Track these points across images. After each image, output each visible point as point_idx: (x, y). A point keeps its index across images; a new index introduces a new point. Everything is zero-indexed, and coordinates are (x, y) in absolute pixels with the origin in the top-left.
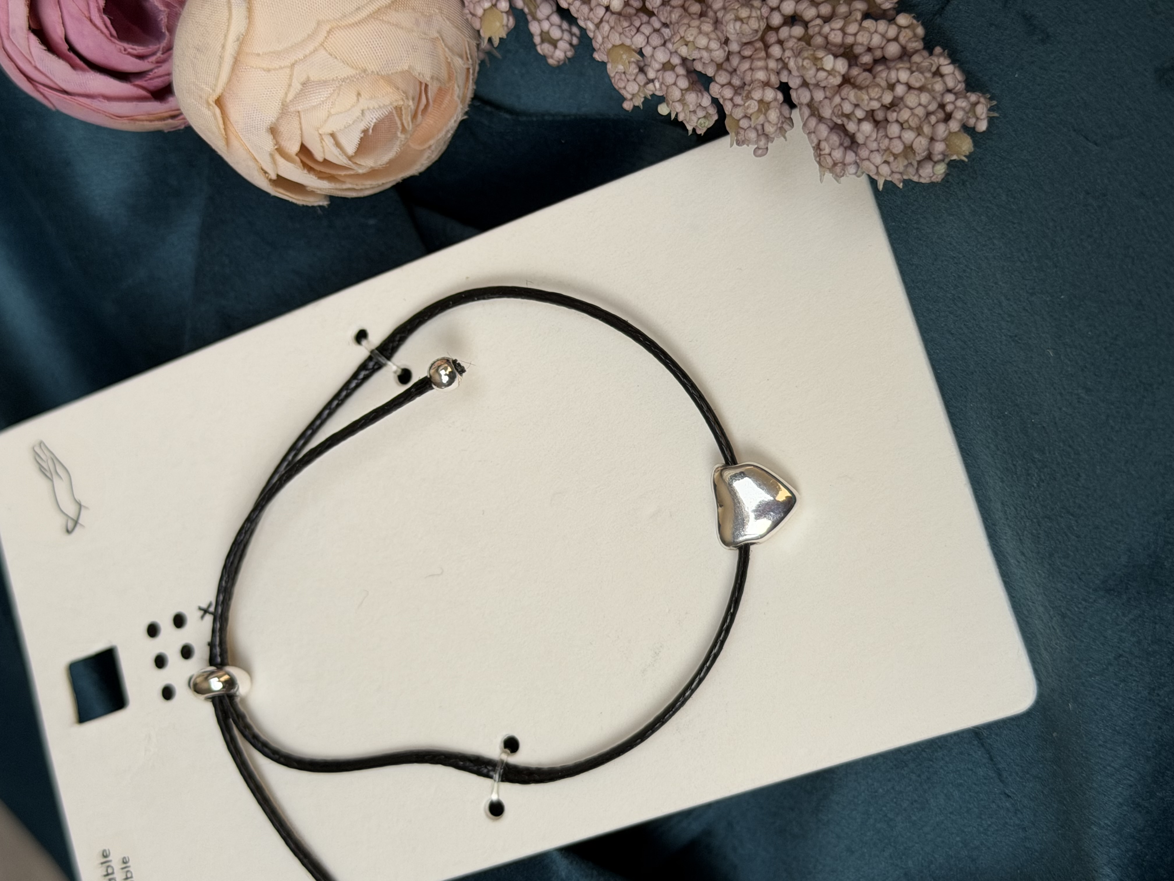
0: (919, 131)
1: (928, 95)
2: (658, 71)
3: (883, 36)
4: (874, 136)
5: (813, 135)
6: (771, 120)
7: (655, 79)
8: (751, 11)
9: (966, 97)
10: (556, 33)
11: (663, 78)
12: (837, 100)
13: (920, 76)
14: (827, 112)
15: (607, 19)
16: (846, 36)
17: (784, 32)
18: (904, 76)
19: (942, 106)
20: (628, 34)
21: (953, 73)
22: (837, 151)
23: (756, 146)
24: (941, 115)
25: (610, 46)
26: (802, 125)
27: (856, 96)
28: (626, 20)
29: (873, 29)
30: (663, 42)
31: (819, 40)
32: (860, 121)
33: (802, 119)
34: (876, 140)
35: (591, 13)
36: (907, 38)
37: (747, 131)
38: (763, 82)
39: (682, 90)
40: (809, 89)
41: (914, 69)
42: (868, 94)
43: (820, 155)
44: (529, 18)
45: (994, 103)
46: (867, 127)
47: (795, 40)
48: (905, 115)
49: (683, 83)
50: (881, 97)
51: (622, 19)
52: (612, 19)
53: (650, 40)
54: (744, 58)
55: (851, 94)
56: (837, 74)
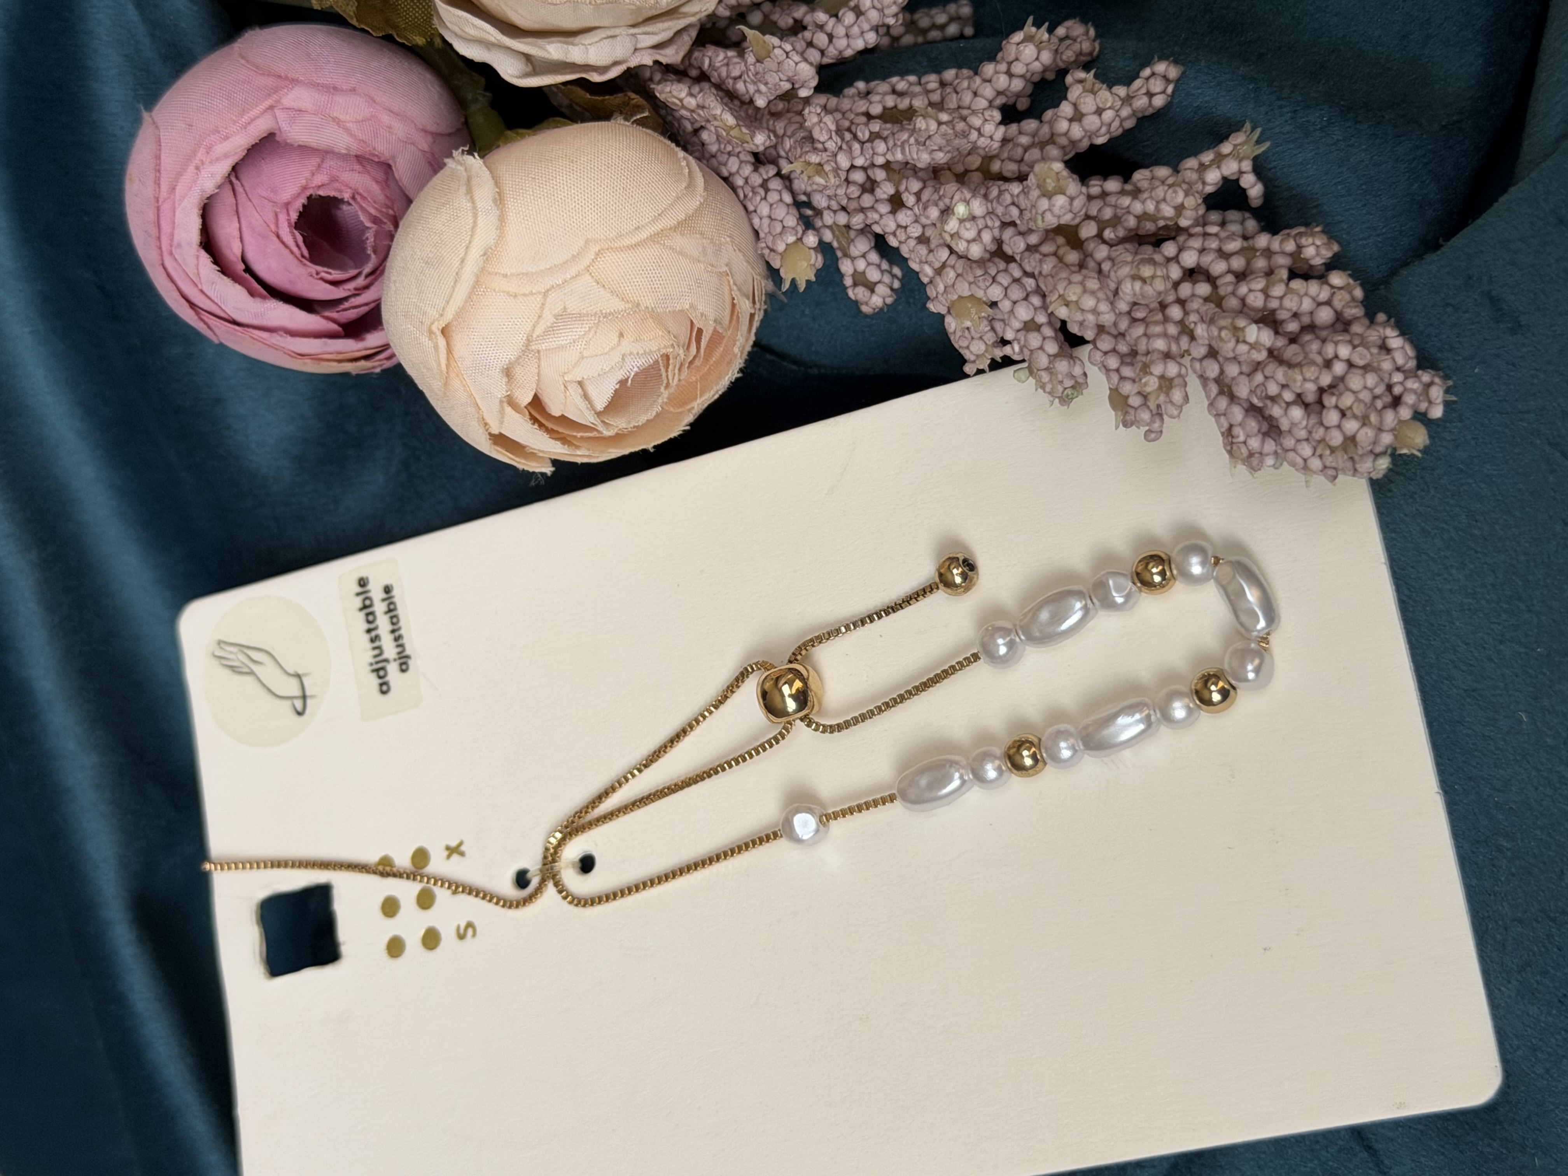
0: (1365, 421)
1: (1374, 375)
2: (1018, 331)
3: (1314, 299)
4: (1304, 423)
5: (1222, 418)
6: (1174, 400)
7: (1015, 339)
8: (1155, 270)
9: (1416, 376)
10: (874, 275)
11: (1026, 340)
12: (1259, 378)
13: (1365, 352)
14: (1243, 390)
15: (953, 263)
16: (1270, 299)
17: (1185, 289)
18: (1344, 351)
19: (1389, 387)
20: (981, 284)
21: (1402, 348)
22: (1254, 439)
23: (1147, 428)
24: (1388, 399)
25: (955, 297)
26: (1207, 403)
27: (1285, 374)
28: (979, 267)
29: (1302, 292)
30: (1025, 294)
31: (1233, 303)
32: (1288, 404)
33: (1208, 397)
34: (1306, 427)
35: (931, 254)
36: (1343, 303)
37: (1139, 411)
38: (1163, 353)
39: (1049, 356)
40: (1219, 362)
41: (1356, 342)
42: (1302, 373)
43: (1232, 443)
44: (839, 254)
45: (1450, 383)
46: (1297, 413)
47: (1201, 301)
48: (1347, 400)
49: (1052, 348)
50: (1317, 378)
51: (974, 265)
52: (960, 265)
53: (1008, 291)
54: (1135, 320)
55: (1280, 373)
56: (1262, 348)
